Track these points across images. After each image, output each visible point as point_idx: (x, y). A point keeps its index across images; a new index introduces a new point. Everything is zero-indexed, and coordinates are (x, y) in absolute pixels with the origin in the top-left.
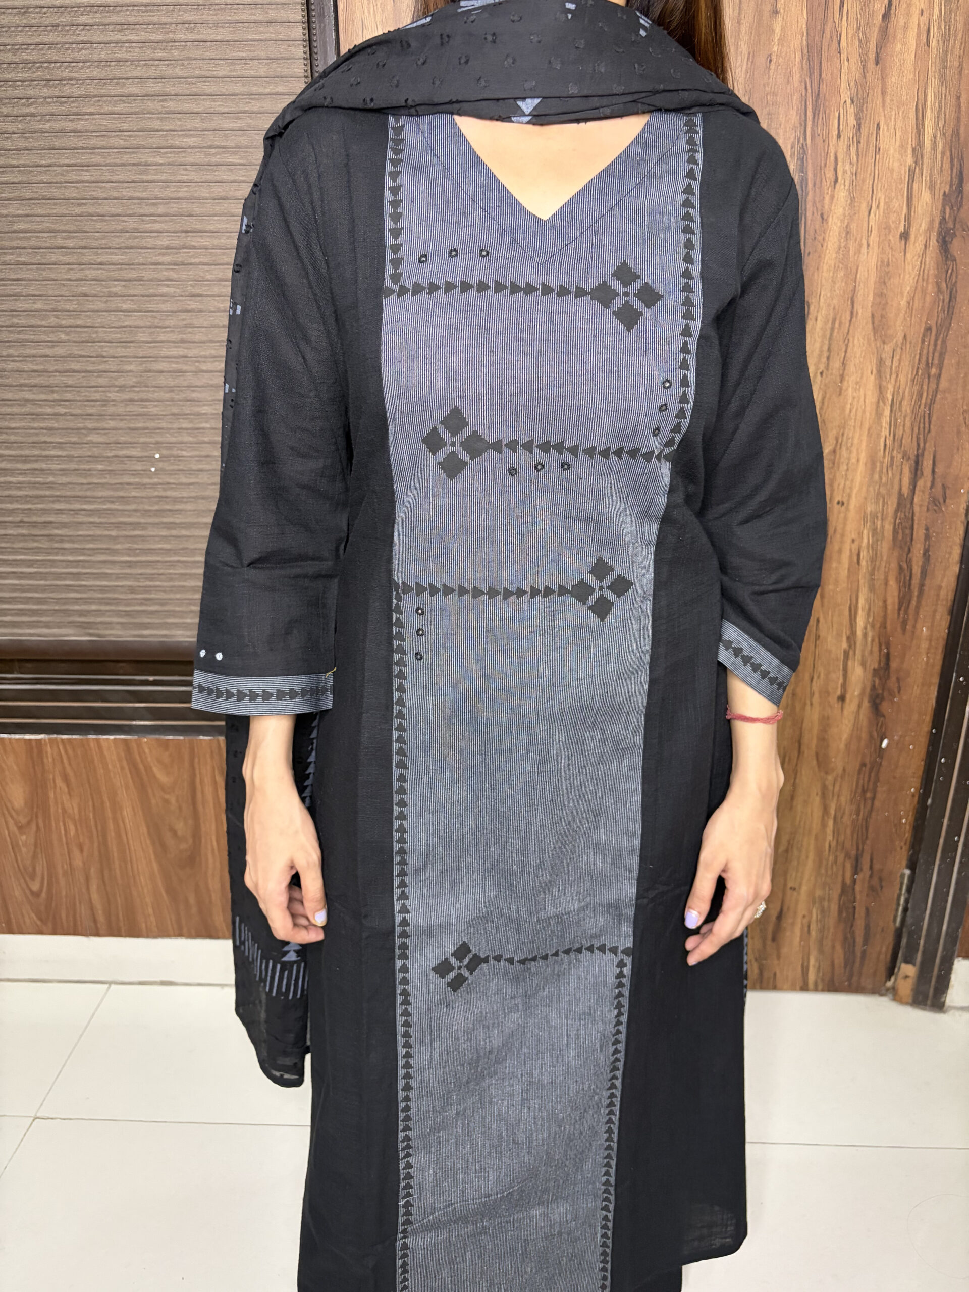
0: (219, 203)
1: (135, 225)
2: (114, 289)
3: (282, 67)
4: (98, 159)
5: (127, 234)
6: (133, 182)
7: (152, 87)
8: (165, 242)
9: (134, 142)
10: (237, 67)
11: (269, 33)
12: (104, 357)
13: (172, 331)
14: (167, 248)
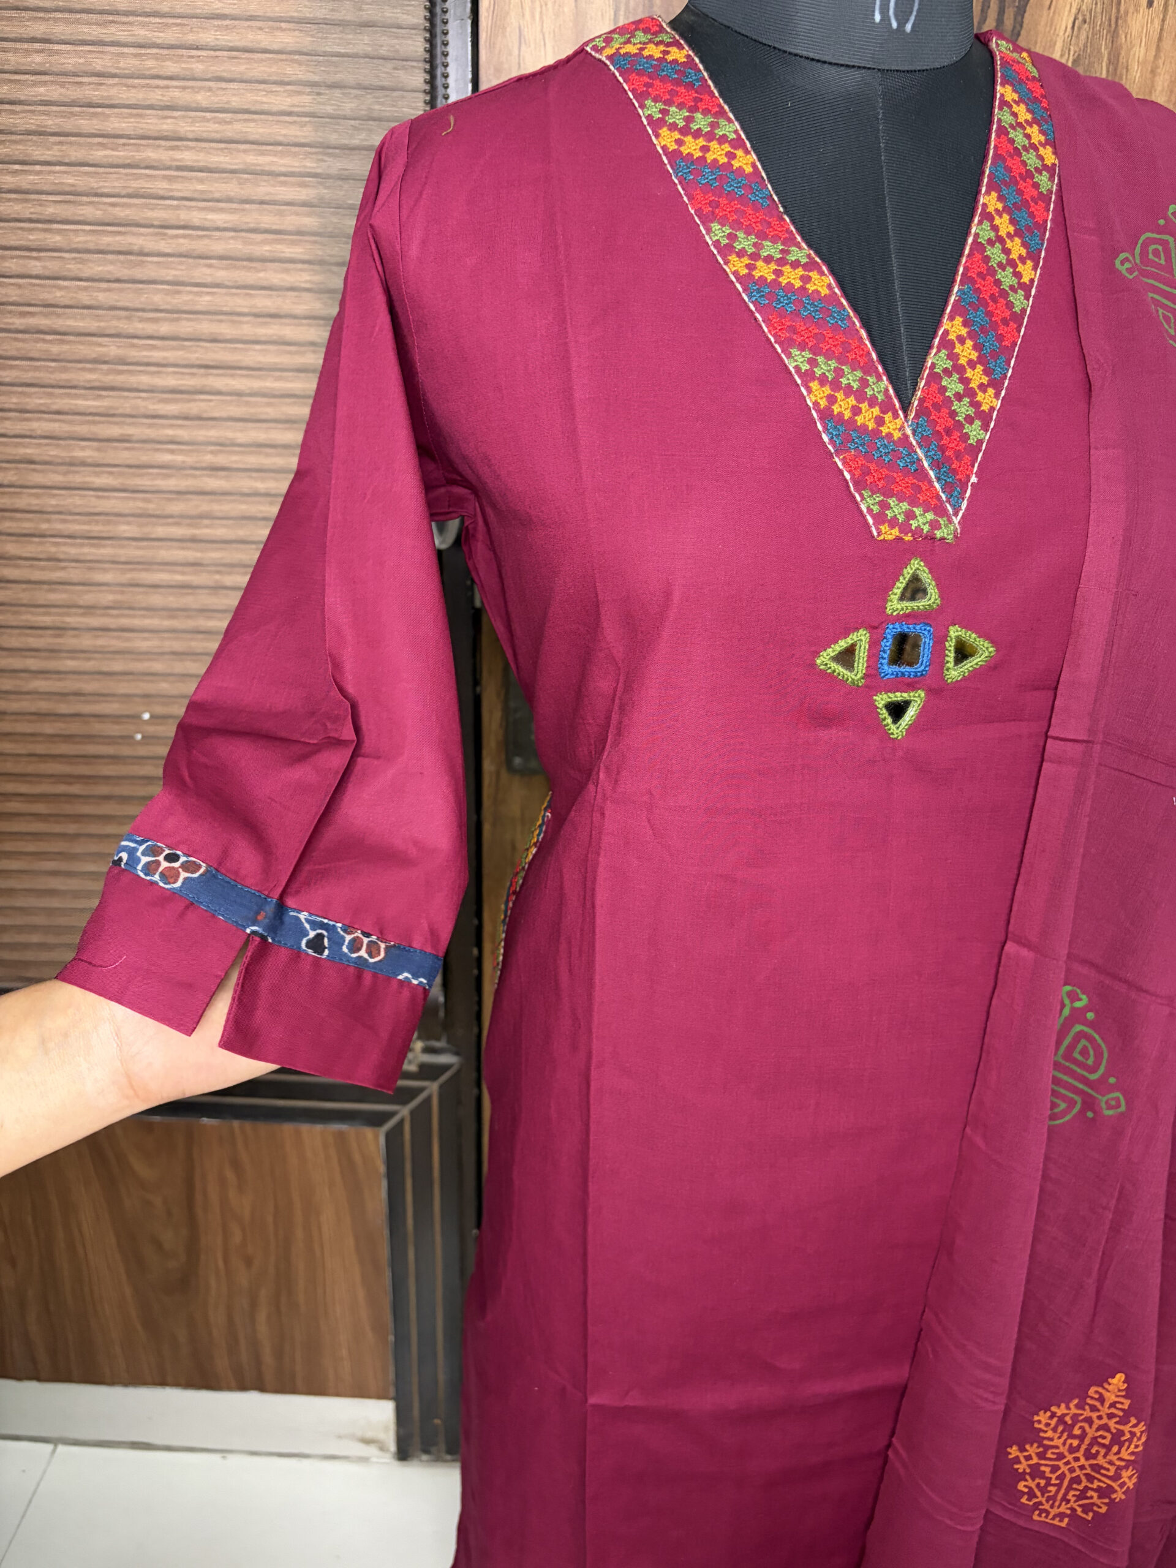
0: (266, 323)
1: (120, 352)
2: (79, 454)
3: (382, 104)
4: (56, 240)
5: (105, 367)
6: (118, 281)
7: (152, 123)
8: (171, 382)
9: (121, 213)
10: (307, 99)
11: (362, 43)
12: (59, 560)
13: (177, 524)
14: (173, 391)
